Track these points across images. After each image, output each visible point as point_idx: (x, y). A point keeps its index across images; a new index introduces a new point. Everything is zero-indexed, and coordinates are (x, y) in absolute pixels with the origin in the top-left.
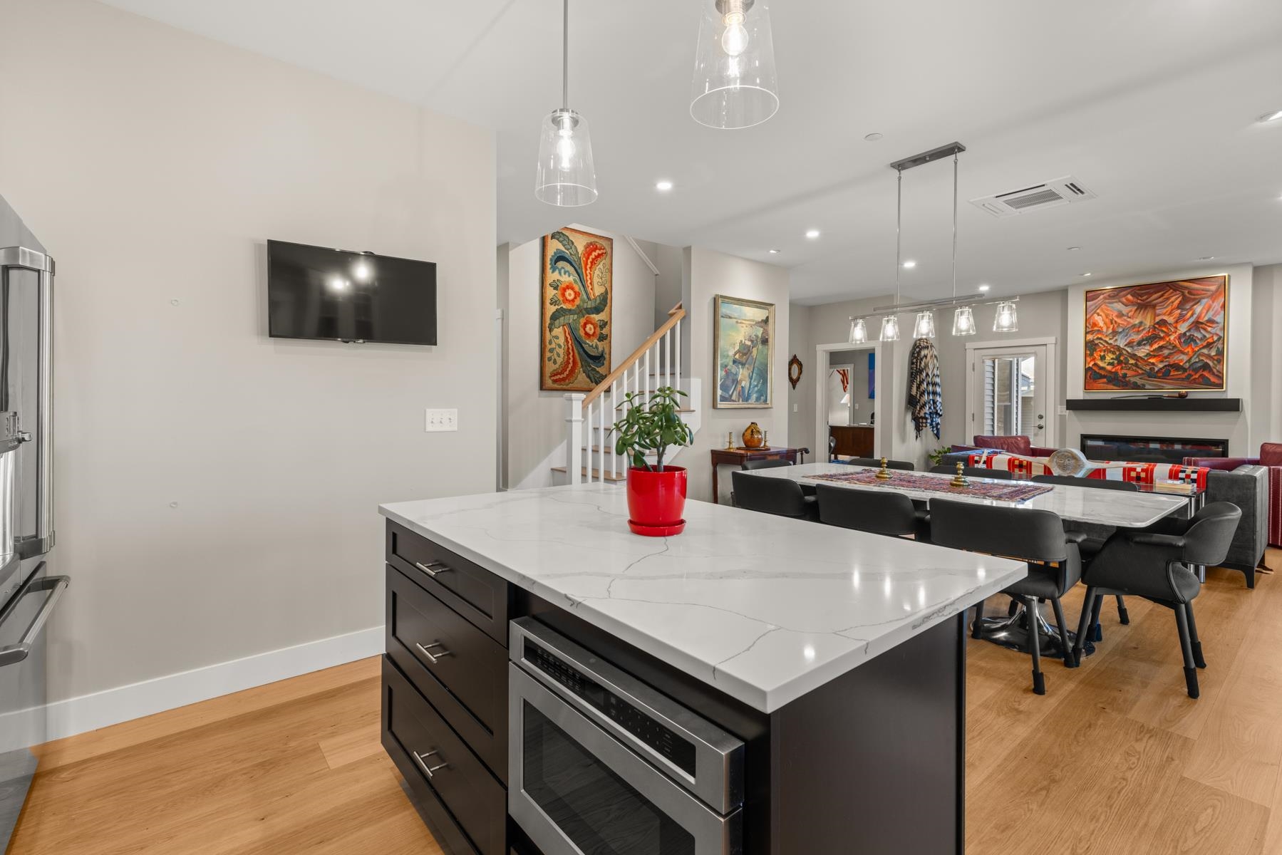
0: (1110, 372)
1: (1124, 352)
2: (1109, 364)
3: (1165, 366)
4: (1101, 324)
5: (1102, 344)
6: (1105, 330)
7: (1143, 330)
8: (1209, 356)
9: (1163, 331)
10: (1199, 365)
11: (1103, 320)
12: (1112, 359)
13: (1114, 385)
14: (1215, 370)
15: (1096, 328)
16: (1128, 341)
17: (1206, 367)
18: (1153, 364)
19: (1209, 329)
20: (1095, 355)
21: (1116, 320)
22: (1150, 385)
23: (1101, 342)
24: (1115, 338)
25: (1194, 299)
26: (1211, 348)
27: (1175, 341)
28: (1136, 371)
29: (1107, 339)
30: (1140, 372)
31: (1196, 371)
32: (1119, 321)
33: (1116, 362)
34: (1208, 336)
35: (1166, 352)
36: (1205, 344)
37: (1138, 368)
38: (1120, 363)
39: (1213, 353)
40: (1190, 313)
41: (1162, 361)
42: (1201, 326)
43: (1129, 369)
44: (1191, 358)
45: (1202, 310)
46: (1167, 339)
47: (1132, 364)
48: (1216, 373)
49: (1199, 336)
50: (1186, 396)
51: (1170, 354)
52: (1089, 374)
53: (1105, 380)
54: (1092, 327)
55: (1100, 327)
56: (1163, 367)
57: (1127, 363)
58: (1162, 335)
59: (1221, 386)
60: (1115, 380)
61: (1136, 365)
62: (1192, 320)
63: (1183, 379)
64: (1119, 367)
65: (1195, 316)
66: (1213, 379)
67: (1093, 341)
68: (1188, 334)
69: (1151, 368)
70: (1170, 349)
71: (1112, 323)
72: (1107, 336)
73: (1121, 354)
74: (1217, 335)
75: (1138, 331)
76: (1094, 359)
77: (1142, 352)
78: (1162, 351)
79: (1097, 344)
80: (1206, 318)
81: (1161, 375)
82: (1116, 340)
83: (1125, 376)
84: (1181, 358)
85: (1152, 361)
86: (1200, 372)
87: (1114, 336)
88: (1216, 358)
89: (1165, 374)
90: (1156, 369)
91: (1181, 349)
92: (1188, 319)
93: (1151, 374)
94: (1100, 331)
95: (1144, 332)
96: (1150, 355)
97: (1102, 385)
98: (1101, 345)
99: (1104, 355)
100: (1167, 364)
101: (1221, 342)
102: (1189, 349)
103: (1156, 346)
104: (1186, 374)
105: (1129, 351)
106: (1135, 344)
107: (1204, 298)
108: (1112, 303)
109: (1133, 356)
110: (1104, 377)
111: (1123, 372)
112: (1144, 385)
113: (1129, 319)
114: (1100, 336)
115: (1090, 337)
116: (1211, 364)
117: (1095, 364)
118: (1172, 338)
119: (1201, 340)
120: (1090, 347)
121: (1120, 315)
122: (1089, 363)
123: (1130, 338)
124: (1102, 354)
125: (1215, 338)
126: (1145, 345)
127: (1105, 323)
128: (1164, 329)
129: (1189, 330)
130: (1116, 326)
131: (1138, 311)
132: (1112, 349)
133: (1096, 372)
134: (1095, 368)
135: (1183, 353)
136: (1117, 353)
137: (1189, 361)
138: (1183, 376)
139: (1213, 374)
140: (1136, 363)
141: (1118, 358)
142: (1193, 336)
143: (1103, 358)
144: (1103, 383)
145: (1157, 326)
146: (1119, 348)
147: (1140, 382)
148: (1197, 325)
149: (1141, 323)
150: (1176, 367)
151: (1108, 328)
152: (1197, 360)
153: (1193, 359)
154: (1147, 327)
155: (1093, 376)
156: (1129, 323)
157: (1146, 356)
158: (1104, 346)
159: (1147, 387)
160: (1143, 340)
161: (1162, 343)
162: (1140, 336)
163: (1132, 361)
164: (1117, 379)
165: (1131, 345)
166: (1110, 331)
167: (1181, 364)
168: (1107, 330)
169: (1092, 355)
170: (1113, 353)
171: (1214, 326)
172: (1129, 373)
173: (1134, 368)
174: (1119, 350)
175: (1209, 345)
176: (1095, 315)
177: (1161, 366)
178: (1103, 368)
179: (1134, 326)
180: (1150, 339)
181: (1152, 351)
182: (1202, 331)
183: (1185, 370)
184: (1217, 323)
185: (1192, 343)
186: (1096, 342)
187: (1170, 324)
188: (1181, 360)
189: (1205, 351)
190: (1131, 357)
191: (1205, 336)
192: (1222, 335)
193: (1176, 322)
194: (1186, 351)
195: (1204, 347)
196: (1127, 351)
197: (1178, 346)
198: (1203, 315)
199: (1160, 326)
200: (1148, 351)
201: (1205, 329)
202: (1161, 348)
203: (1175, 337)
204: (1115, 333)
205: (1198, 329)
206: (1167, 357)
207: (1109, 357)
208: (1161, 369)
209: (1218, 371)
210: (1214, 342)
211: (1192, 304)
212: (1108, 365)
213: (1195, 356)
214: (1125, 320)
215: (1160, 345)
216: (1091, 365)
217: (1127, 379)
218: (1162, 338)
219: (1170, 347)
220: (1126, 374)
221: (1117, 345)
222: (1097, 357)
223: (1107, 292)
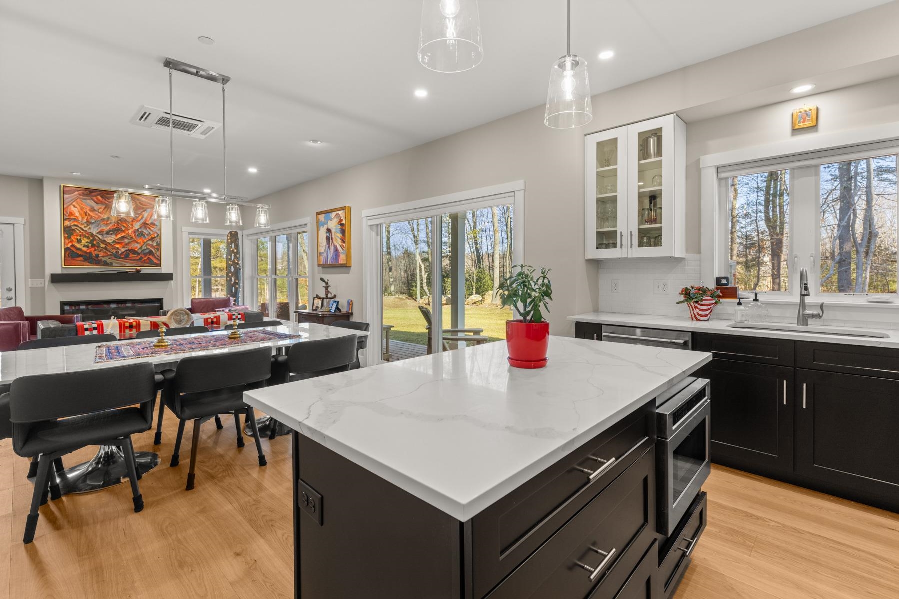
0: (86, 252)
1: (97, 238)
3: (126, 250)
4: (77, 214)
5: (78, 230)
6: (80, 219)
7: (111, 223)
8: (152, 246)
9: (124, 226)
10: (147, 251)
11: (78, 211)
12: (87, 242)
13: (89, 262)
14: (156, 255)
15: (73, 217)
16: (99, 230)
17: (151, 252)
18: (118, 248)
19: (152, 228)
20: (73, 238)
21: (90, 213)
22: (116, 263)
23: (78, 228)
24: (89, 227)
25: (143, 208)
26: (153, 241)
27: (132, 234)
28: (106, 253)
29: (83, 227)
30: (109, 253)
31: (145, 254)
32: (91, 214)
33: (90, 245)
34: (152, 233)
35: (127, 241)
36: (150, 238)
37: (107, 250)
38: (93, 245)
39: (155, 244)
40: (141, 217)
41: (124, 247)
42: (147, 226)
43: (101, 251)
44: (142, 246)
45: (147, 216)
46: (127, 232)
47: (103, 247)
48: (157, 257)
49: (147, 233)
50: (141, 271)
51: (129, 242)
52: (68, 253)
53: (82, 258)
54: (69, 215)
55: (76, 216)
56: (125, 251)
57: (99, 246)
58: (124, 229)
59: (160, 265)
60: (89, 258)
61: (106, 248)
62: (142, 221)
63: (137, 260)
64: (93, 249)
65: (144, 219)
66: (155, 261)
67: (70, 227)
68: (140, 230)
69: (116, 252)
70: (129, 239)
71: (86, 215)
72: (82, 224)
73: (94, 239)
74: (157, 233)
75: (107, 224)
76: (72, 241)
77: (110, 239)
78: (124, 240)
79: (74, 230)
80: (150, 222)
81: (123, 256)
82: (90, 228)
83: (98, 256)
84: (136, 245)
85: (117, 246)
86: (148, 256)
87: (88, 225)
88: (156, 247)
89: (126, 255)
90: (120, 252)
91: (136, 239)
92: (140, 220)
93: (117, 256)
94: (76, 220)
95: (111, 225)
96: (116, 242)
97: (79, 262)
98: (77, 231)
99: (80, 239)
100: (127, 249)
101: (159, 237)
102: (141, 241)
103: (119, 236)
104: (139, 256)
105: (101, 238)
106: (105, 232)
107: (148, 208)
108: (86, 199)
109: (104, 242)
110: (81, 256)
111: (97, 252)
112: (112, 263)
113: (99, 214)
114: (76, 223)
115: (67, 223)
116: (154, 251)
117: (73, 245)
118: (130, 231)
119: (148, 235)
120: (68, 231)
121: (93, 210)
122: (67, 244)
123: (101, 228)
124: (79, 238)
125: (156, 235)
126: (112, 234)
127: (81, 214)
128: (125, 225)
129: (141, 227)
130: (89, 217)
131: (106, 210)
132: (87, 235)
133: (73, 251)
134: (73, 248)
135: (137, 242)
136: (91, 238)
137: (141, 248)
138: (138, 258)
139: (155, 257)
140: (106, 247)
141: (91, 242)
142: (143, 231)
143: (79, 241)
144: (80, 260)
145: (120, 222)
146: (92, 235)
147: (109, 261)
148: (145, 224)
149: (109, 218)
150: (133, 251)
151: (83, 218)
152: (146, 248)
153: (143, 247)
154: (113, 221)
155: (71, 255)
156: (100, 217)
157: (113, 242)
158: (81, 232)
159: (114, 264)
160: (110, 231)
161: (123, 234)
162: (108, 228)
163: (102, 245)
164: (92, 258)
165: (101, 233)
166: (85, 221)
167: (136, 250)
169: (69, 237)
170: (88, 238)
171: (155, 227)
172: (101, 254)
173: (105, 250)
174: (92, 236)
175: (152, 239)
176: (72, 206)
177: (123, 250)
178: (79, 249)
179: (103, 220)
180: (115, 230)
181: (117, 239)
182: (148, 229)
183: (139, 254)
184: (157, 225)
185: (143, 236)
186: (73, 228)
187: (129, 222)
188: (137, 247)
189: (150, 242)
190: (102, 242)
191: (150, 233)
192: (159, 233)
193: (133, 221)
194: (139, 241)
195: (150, 240)
196: (99, 237)
197: (134, 237)
198: (149, 219)
199: (121, 222)
200: (114, 239)
201: (150, 229)
202: (123, 237)
203: (132, 232)
204: (89, 223)
205: (146, 228)
206: (127, 244)
207: (85, 241)
208: (123, 252)
209: (158, 256)
210: (155, 237)
211: (142, 210)
212: (84, 247)
213: (145, 245)
214: (97, 214)
215: (122, 235)
216: (69, 246)
217: (99, 258)
218: (123, 231)
219: (129, 238)
220: (99, 254)
221: (91, 232)
222: (74, 240)
223: (80, 190)
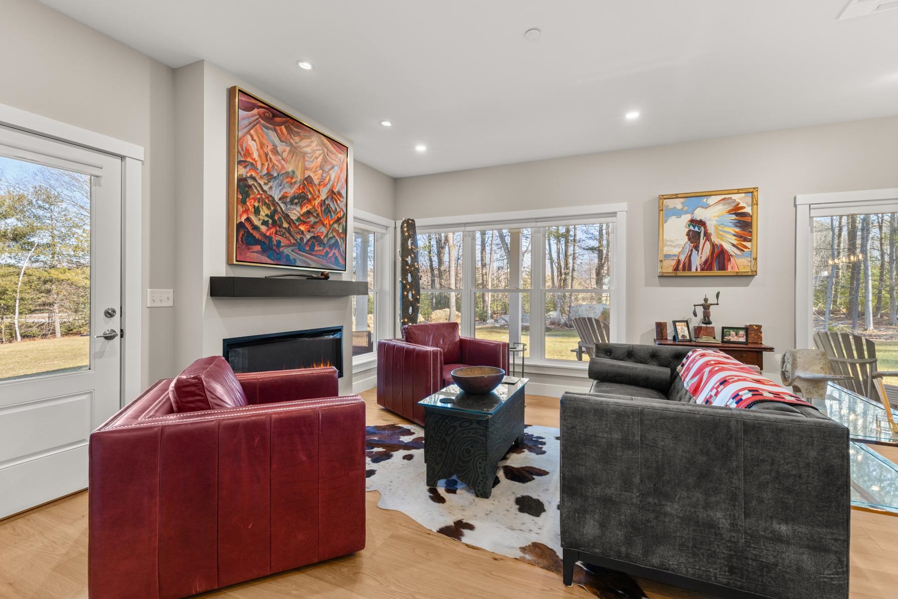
0: (264, 235)
1: (279, 209)
2: (265, 223)
3: (312, 238)
4: (256, 156)
5: (256, 188)
6: (259, 167)
7: (295, 182)
8: (338, 233)
9: (310, 192)
10: (333, 241)
11: (257, 150)
12: (267, 215)
13: (267, 257)
14: (341, 250)
15: (249, 160)
16: (282, 194)
17: (337, 245)
18: (302, 233)
19: (339, 202)
20: (248, 203)
21: (271, 156)
22: (301, 260)
23: (256, 184)
24: (269, 184)
25: (330, 163)
26: (340, 224)
27: (318, 208)
28: (289, 240)
29: (262, 183)
30: (293, 241)
31: (331, 247)
32: (273, 159)
33: (270, 221)
34: (338, 209)
35: (312, 220)
36: (336, 218)
37: (291, 235)
38: (275, 223)
39: (341, 231)
40: (327, 179)
41: (309, 231)
42: (334, 196)
43: (282, 236)
44: (328, 232)
45: (334, 179)
46: (313, 204)
47: (285, 228)
48: (342, 253)
49: (333, 208)
51: (315, 223)
52: (240, 236)
53: (258, 248)
54: (245, 155)
55: (254, 160)
56: (310, 239)
57: (281, 226)
58: (310, 196)
59: (344, 267)
60: (268, 248)
61: (288, 230)
62: (329, 186)
63: (323, 257)
64: (274, 230)
65: (331, 183)
66: (341, 260)
67: (246, 179)
68: (326, 203)
69: (301, 238)
70: (314, 216)
71: (267, 160)
72: (261, 177)
73: (275, 211)
74: (343, 211)
75: (291, 184)
76: (246, 211)
77: (294, 213)
78: (309, 218)
79: (250, 187)
80: (337, 189)
81: (308, 248)
82: (271, 187)
83: (279, 244)
84: (321, 230)
85: (302, 228)
86: (333, 250)
87: (269, 181)
88: (342, 236)
89: (312, 247)
90: (305, 240)
91: (322, 219)
92: (327, 185)
93: (299, 246)
94: (254, 167)
96: (301, 220)
97: (255, 254)
98: (255, 190)
99: (258, 207)
100: (312, 235)
101: (345, 218)
102: (328, 222)
103: (305, 210)
104: (325, 250)
105: (283, 209)
106: (288, 200)
107: (335, 165)
108: (267, 128)
109: (287, 217)
110: (257, 242)
111: (278, 238)
112: (296, 261)
113: (283, 162)
114: (254, 175)
115: (242, 171)
116: (340, 242)
117: (248, 219)
118: (316, 203)
119: (334, 212)
120: (244, 187)
121: (275, 151)
122: (241, 216)
123: (284, 191)
124: (256, 204)
125: (342, 214)
126: (296, 204)
127: (259, 156)
128: (311, 189)
129: (327, 198)
130: (270, 166)
131: (290, 156)
132: (267, 201)
133: (248, 232)
134: (248, 225)
135: (323, 224)
136: (272, 208)
137: (327, 235)
138: (323, 253)
140: (289, 227)
141: (271, 217)
142: (330, 205)
143: (257, 211)
144: (257, 252)
145: (305, 183)
146: (273, 202)
147: (293, 256)
148: (332, 193)
149: (293, 172)
150: (319, 240)
151: (263, 164)
152: (332, 236)
154: (298, 180)
155: (244, 238)
156: (283, 167)
157: (297, 220)
158: (259, 194)
159: (298, 263)
160: (295, 198)
161: (309, 207)
162: (293, 191)
163: (285, 225)
164: (272, 249)
165: (284, 200)
166: (265, 172)
167: (322, 238)
168: (262, 168)
169: (244, 202)
170: (268, 207)
171: (342, 199)
172: (284, 242)
173: (288, 235)
174: (274, 205)
175: (339, 221)
176: (249, 137)
177: (308, 236)
178: (256, 228)
179: (287, 174)
180: (300, 198)
181: (301, 215)
182: (334, 202)
183: (324, 245)
184: (343, 197)
185: (329, 214)
186: (251, 182)
187: (315, 184)
188: (323, 233)
189: (336, 226)
190: (284, 218)
191: (336, 209)
192: (345, 212)
193: (319, 184)
194: (325, 223)
195: (336, 222)
196: (281, 208)
197: (320, 214)
198: (336, 184)
199: (307, 183)
200: (298, 215)
201: (336, 201)
202: (308, 213)
203: (318, 203)
204: (270, 177)
205: (332, 199)
206: (312, 226)
207: (264, 211)
208: (309, 241)
209: (343, 251)
210: (342, 218)
211: (329, 167)
212: (262, 224)
213: (331, 230)
214: (279, 161)
215: (308, 209)
216: (243, 220)
217: (281, 249)
218: (309, 201)
219: (315, 214)
220: (279, 242)
221: (271, 196)
222: (250, 208)
223: (262, 107)
